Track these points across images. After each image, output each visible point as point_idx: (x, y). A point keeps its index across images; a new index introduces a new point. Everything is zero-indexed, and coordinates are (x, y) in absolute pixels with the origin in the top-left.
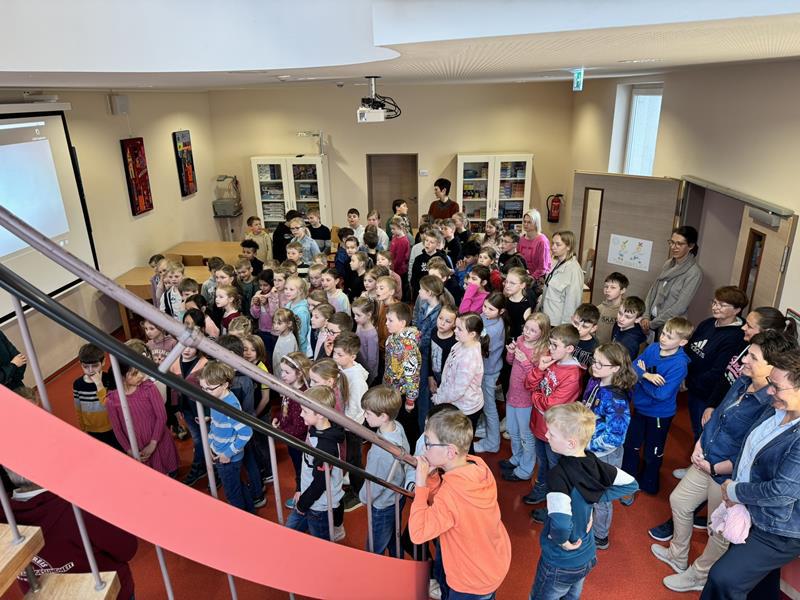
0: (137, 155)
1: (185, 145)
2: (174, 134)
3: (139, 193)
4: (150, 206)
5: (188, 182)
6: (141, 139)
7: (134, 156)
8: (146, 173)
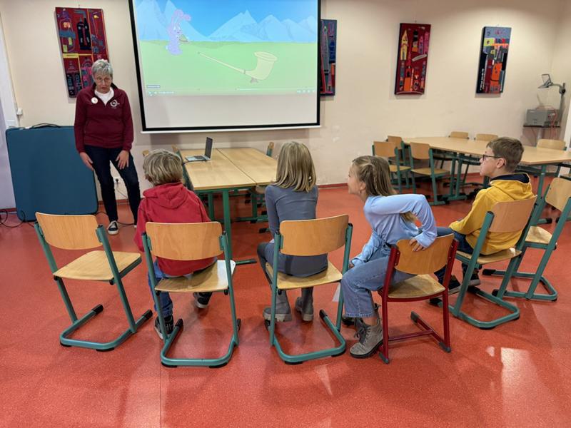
0: (415, 39)
1: (498, 41)
2: (485, 29)
3: (408, 75)
4: (419, 90)
5: (488, 79)
6: (428, 27)
7: (412, 40)
8: (426, 59)
